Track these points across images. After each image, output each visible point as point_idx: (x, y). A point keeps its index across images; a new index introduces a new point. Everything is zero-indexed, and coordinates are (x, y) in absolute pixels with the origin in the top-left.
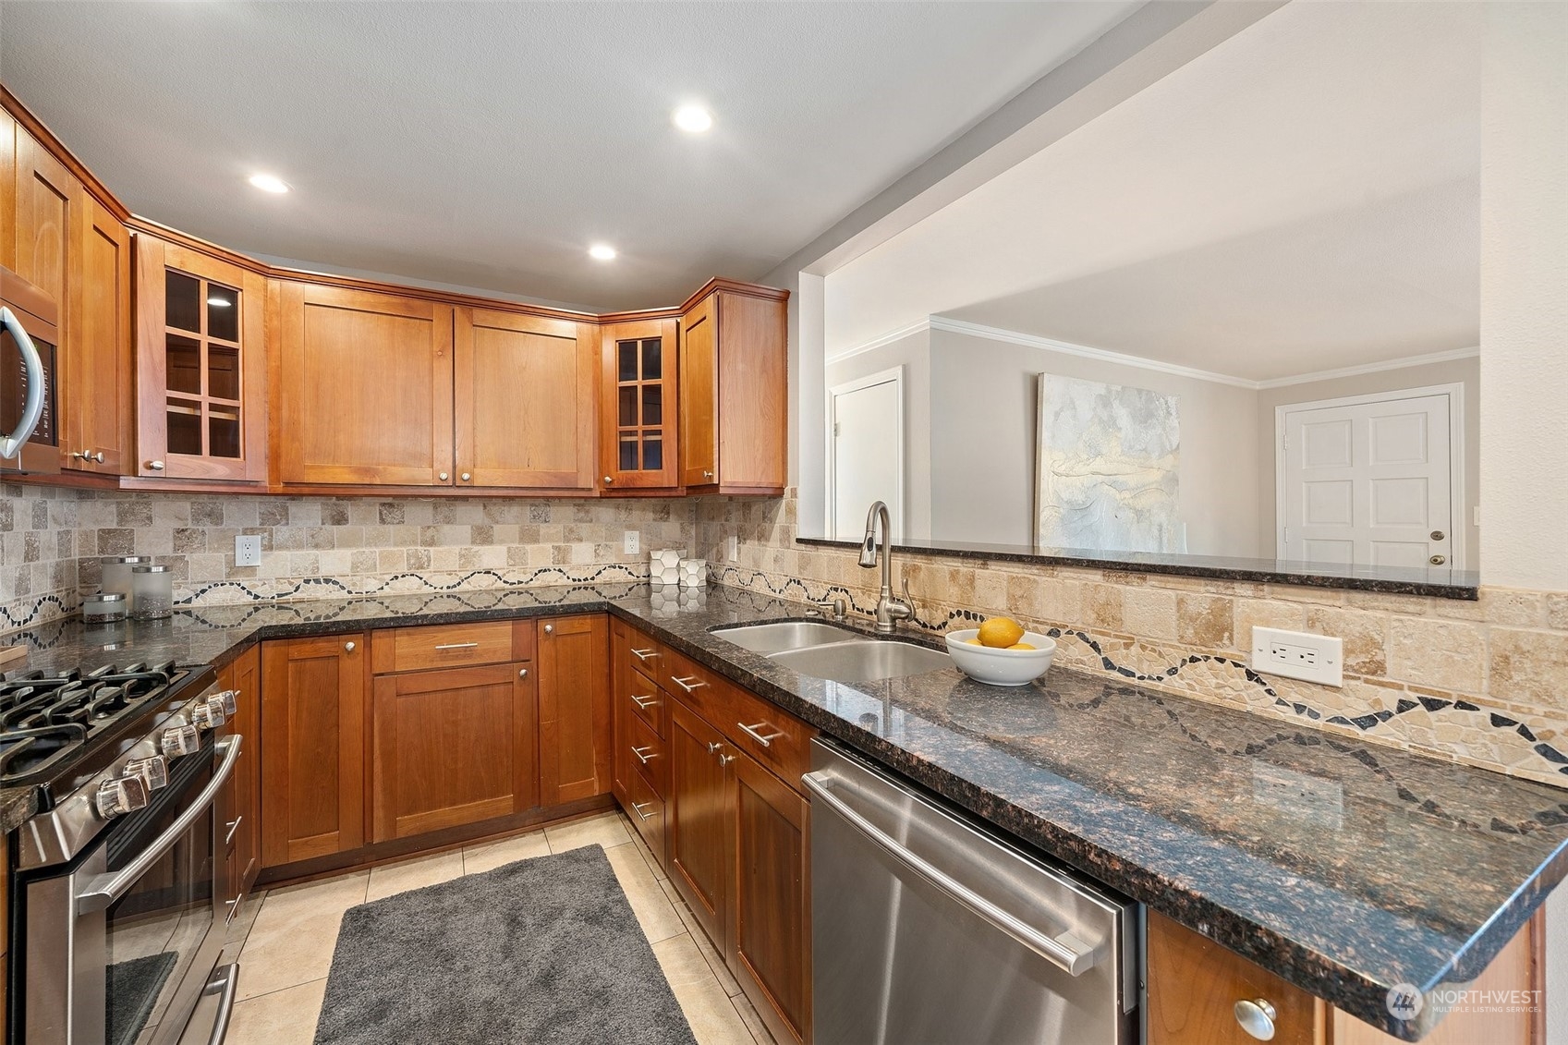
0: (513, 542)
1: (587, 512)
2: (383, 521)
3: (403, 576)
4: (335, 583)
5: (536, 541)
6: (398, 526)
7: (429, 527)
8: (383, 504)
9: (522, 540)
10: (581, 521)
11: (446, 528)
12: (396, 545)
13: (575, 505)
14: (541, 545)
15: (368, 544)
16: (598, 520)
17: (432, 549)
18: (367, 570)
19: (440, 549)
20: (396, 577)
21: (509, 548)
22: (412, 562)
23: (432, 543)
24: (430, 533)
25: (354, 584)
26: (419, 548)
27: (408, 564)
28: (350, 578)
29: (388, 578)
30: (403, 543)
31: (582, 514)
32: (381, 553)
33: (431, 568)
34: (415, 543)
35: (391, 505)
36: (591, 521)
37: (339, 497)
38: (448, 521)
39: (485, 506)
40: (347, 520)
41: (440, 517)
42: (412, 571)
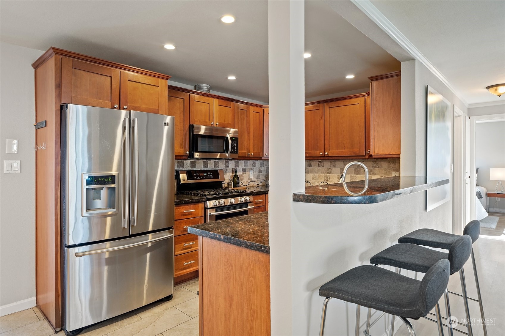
0: (352, 174)
1: (377, 164)
2: (319, 166)
3: (323, 182)
4: (309, 183)
5: (359, 174)
6: (322, 168)
7: (329, 168)
8: (319, 162)
9: (355, 173)
10: (375, 167)
11: (334, 168)
12: (322, 173)
13: (373, 161)
14: (361, 175)
15: (316, 173)
16: (381, 167)
17: (330, 175)
18: (316, 180)
19: (332, 175)
20: (322, 182)
21: (351, 176)
22: (325, 178)
23: (330, 173)
24: (330, 170)
25: (313, 183)
26: (327, 174)
27: (325, 179)
28: (312, 182)
29: (320, 182)
30: (323, 173)
31: (375, 165)
32: (319, 175)
33: (330, 181)
34: (326, 173)
35: (321, 162)
36: (379, 167)
37: (310, 160)
38: (334, 166)
39: (344, 162)
40: (311, 166)
41: (332, 165)
42: (325, 181)
